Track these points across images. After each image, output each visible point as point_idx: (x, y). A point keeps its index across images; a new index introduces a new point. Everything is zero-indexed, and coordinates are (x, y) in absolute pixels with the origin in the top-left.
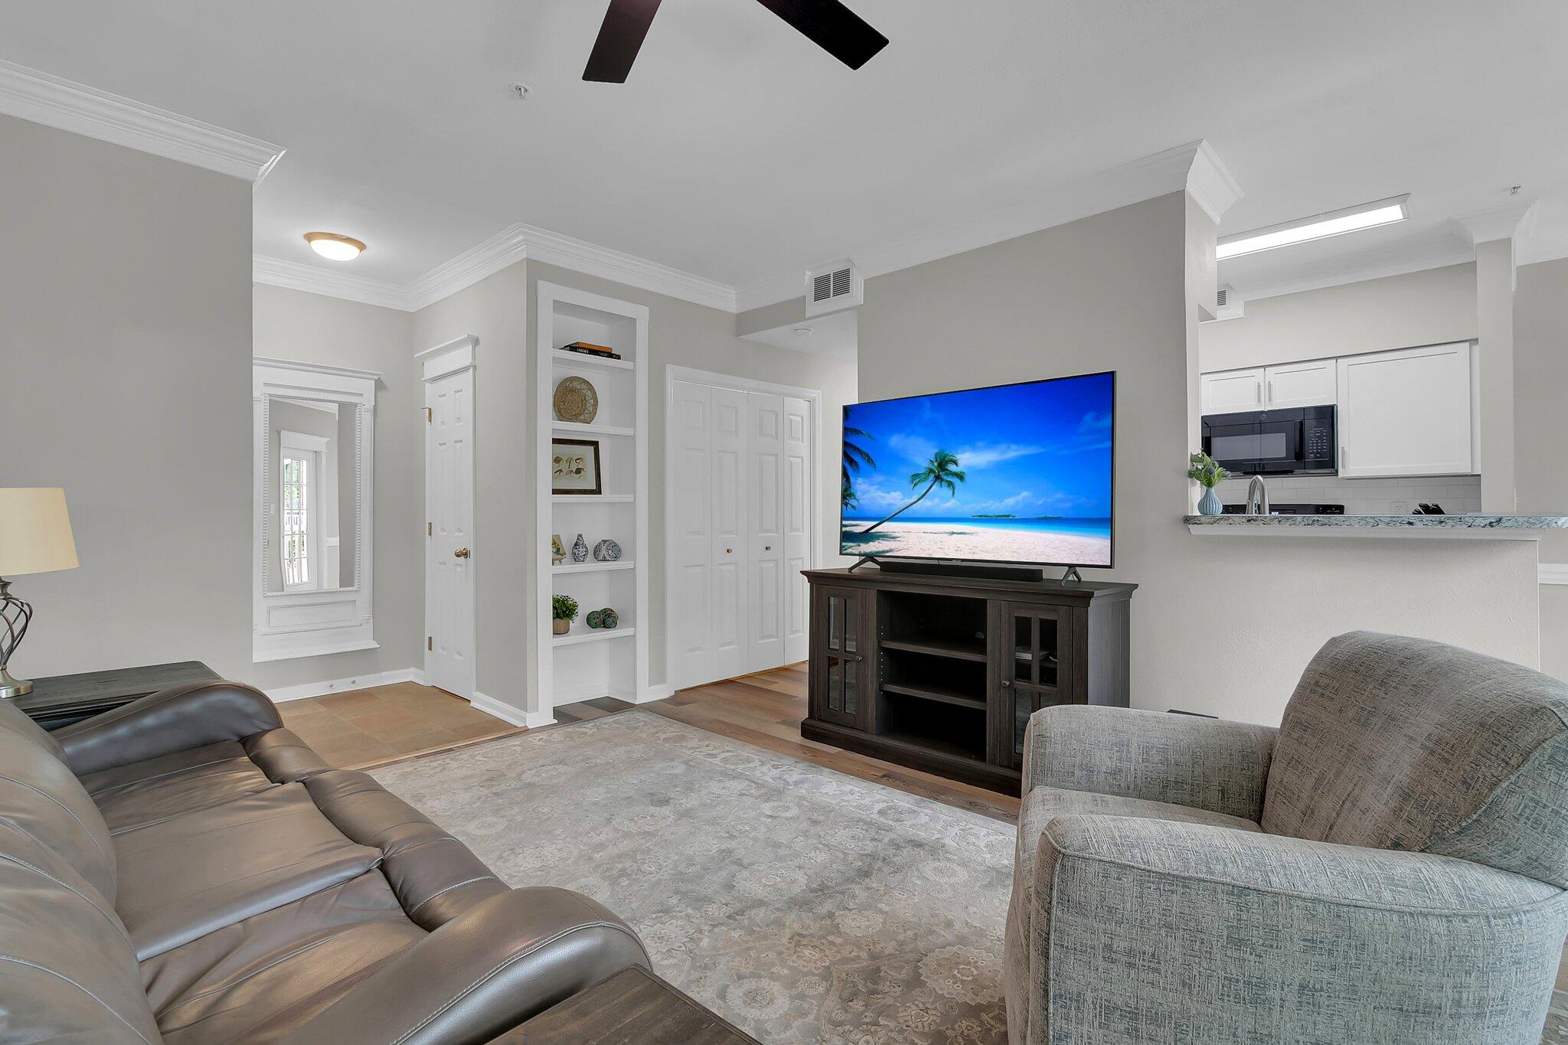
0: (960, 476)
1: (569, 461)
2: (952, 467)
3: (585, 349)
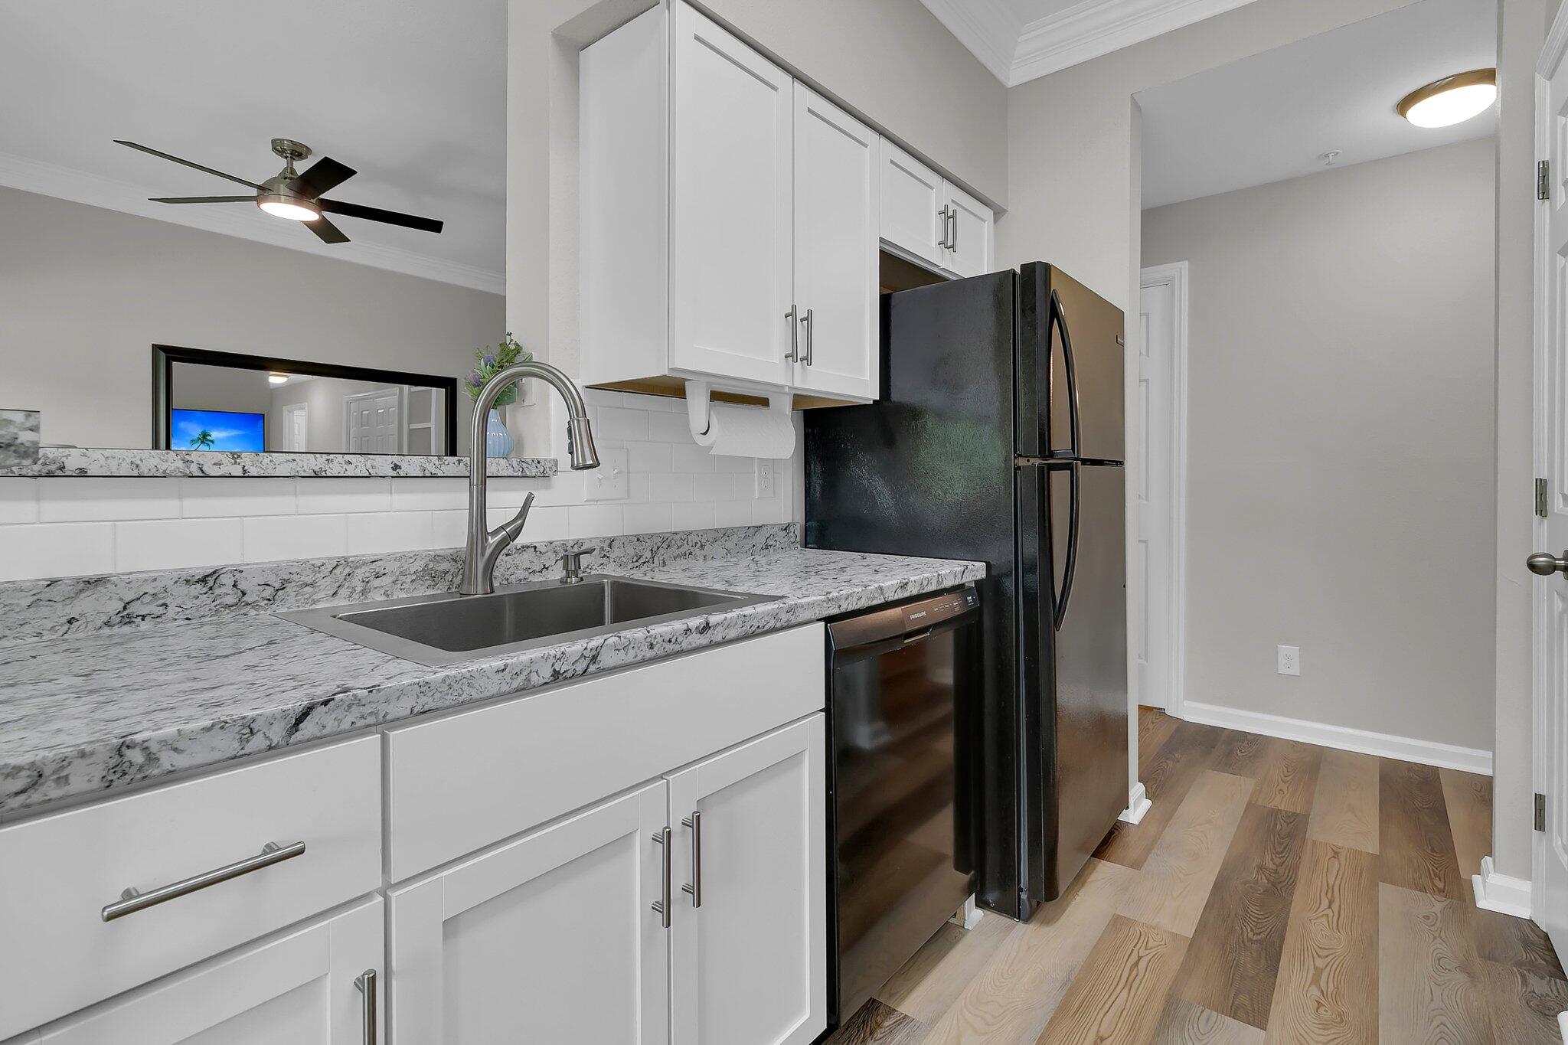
0: (212, 442)
2: (209, 438)
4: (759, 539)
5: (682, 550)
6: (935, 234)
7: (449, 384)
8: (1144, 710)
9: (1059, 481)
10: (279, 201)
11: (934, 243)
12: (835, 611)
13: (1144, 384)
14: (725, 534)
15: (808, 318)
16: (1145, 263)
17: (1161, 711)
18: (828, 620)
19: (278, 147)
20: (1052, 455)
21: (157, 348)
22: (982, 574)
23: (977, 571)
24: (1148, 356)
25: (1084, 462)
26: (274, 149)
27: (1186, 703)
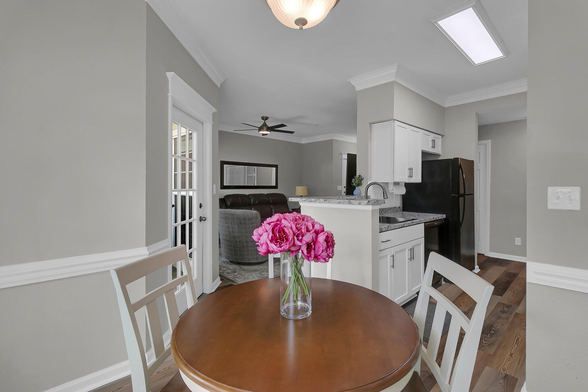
4: (395, 210)
5: (385, 212)
6: (431, 145)
7: (276, 166)
8: (479, 254)
9: (461, 199)
10: (264, 131)
11: (430, 147)
12: (425, 222)
13: (478, 170)
14: (391, 208)
15: (412, 169)
16: (478, 140)
17: (483, 255)
18: (425, 223)
19: (263, 118)
20: (460, 194)
21: (221, 162)
22: (445, 217)
23: (444, 216)
24: (479, 163)
25: (467, 195)
26: (262, 119)
27: (490, 253)
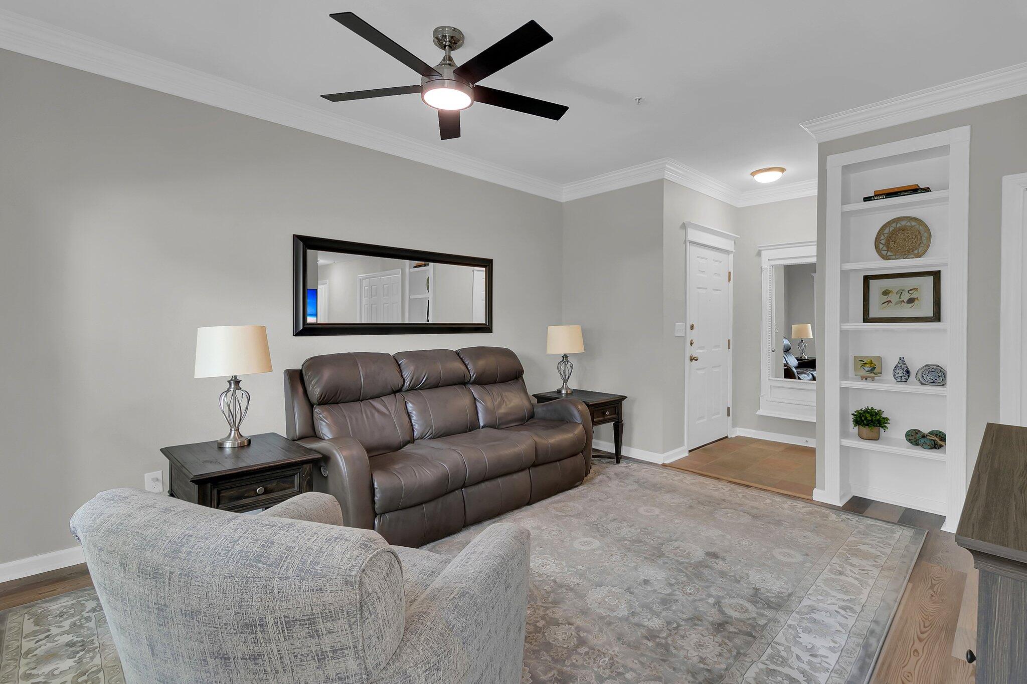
1: (901, 293)
3: (881, 195)
